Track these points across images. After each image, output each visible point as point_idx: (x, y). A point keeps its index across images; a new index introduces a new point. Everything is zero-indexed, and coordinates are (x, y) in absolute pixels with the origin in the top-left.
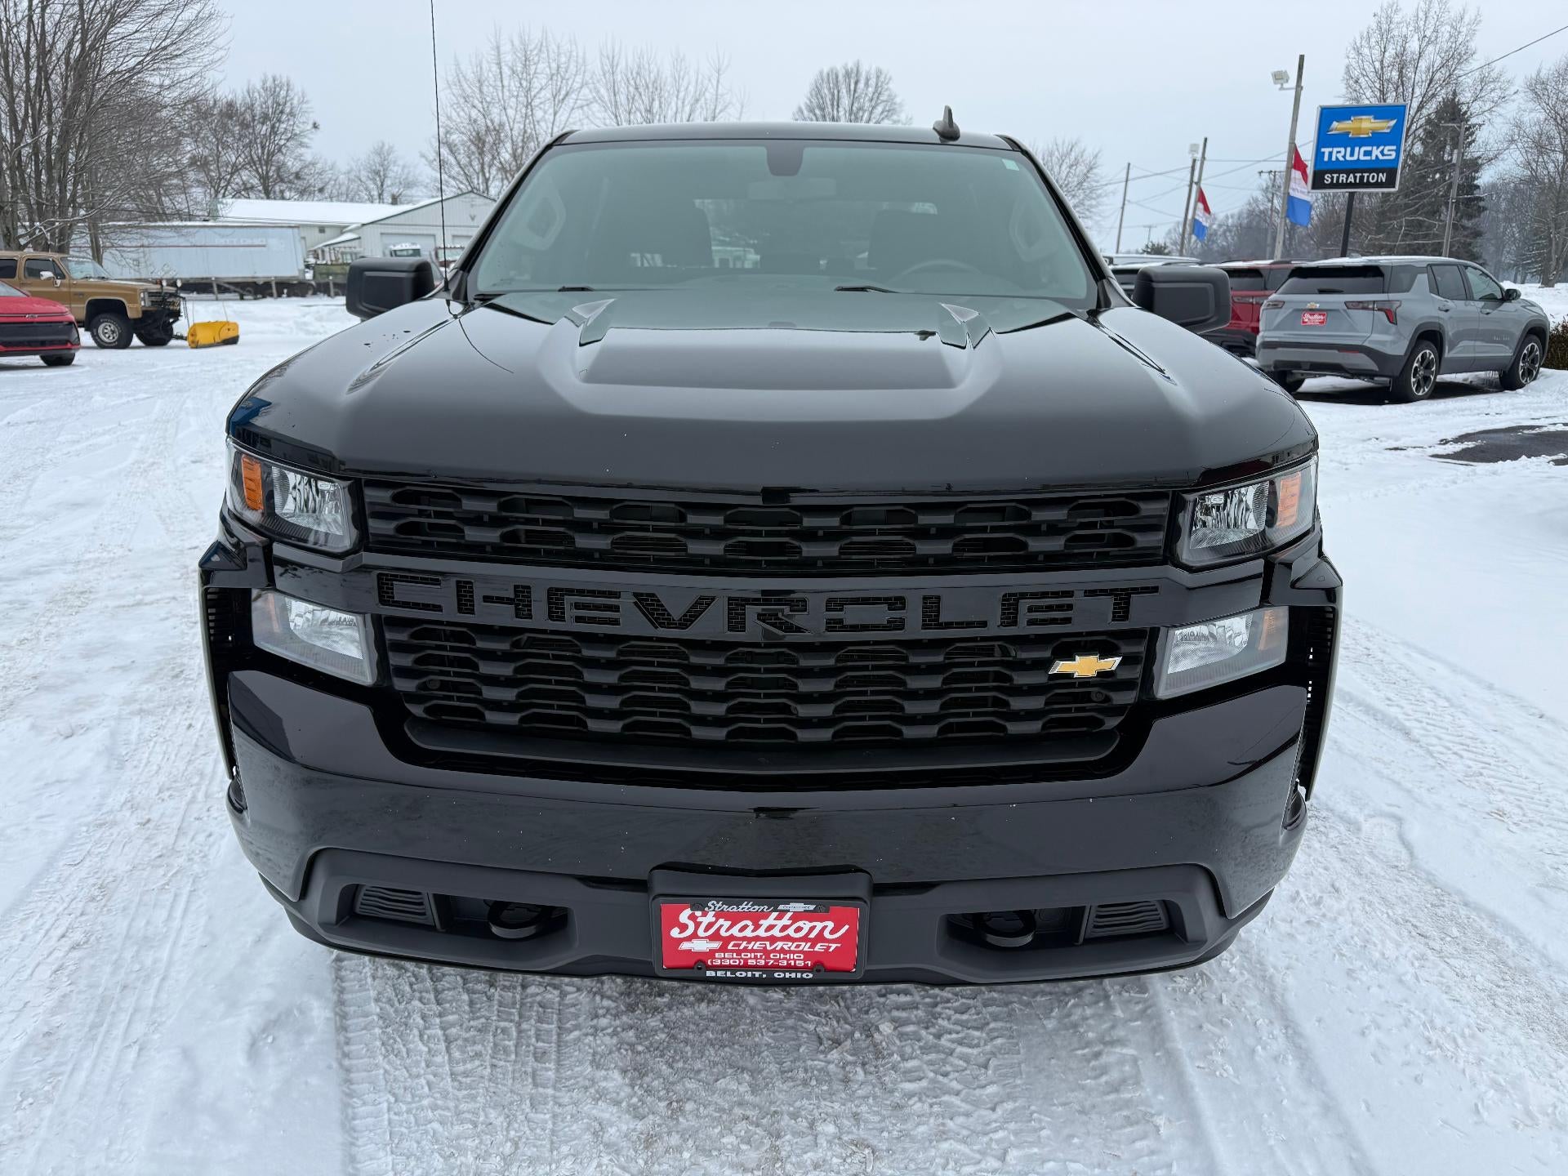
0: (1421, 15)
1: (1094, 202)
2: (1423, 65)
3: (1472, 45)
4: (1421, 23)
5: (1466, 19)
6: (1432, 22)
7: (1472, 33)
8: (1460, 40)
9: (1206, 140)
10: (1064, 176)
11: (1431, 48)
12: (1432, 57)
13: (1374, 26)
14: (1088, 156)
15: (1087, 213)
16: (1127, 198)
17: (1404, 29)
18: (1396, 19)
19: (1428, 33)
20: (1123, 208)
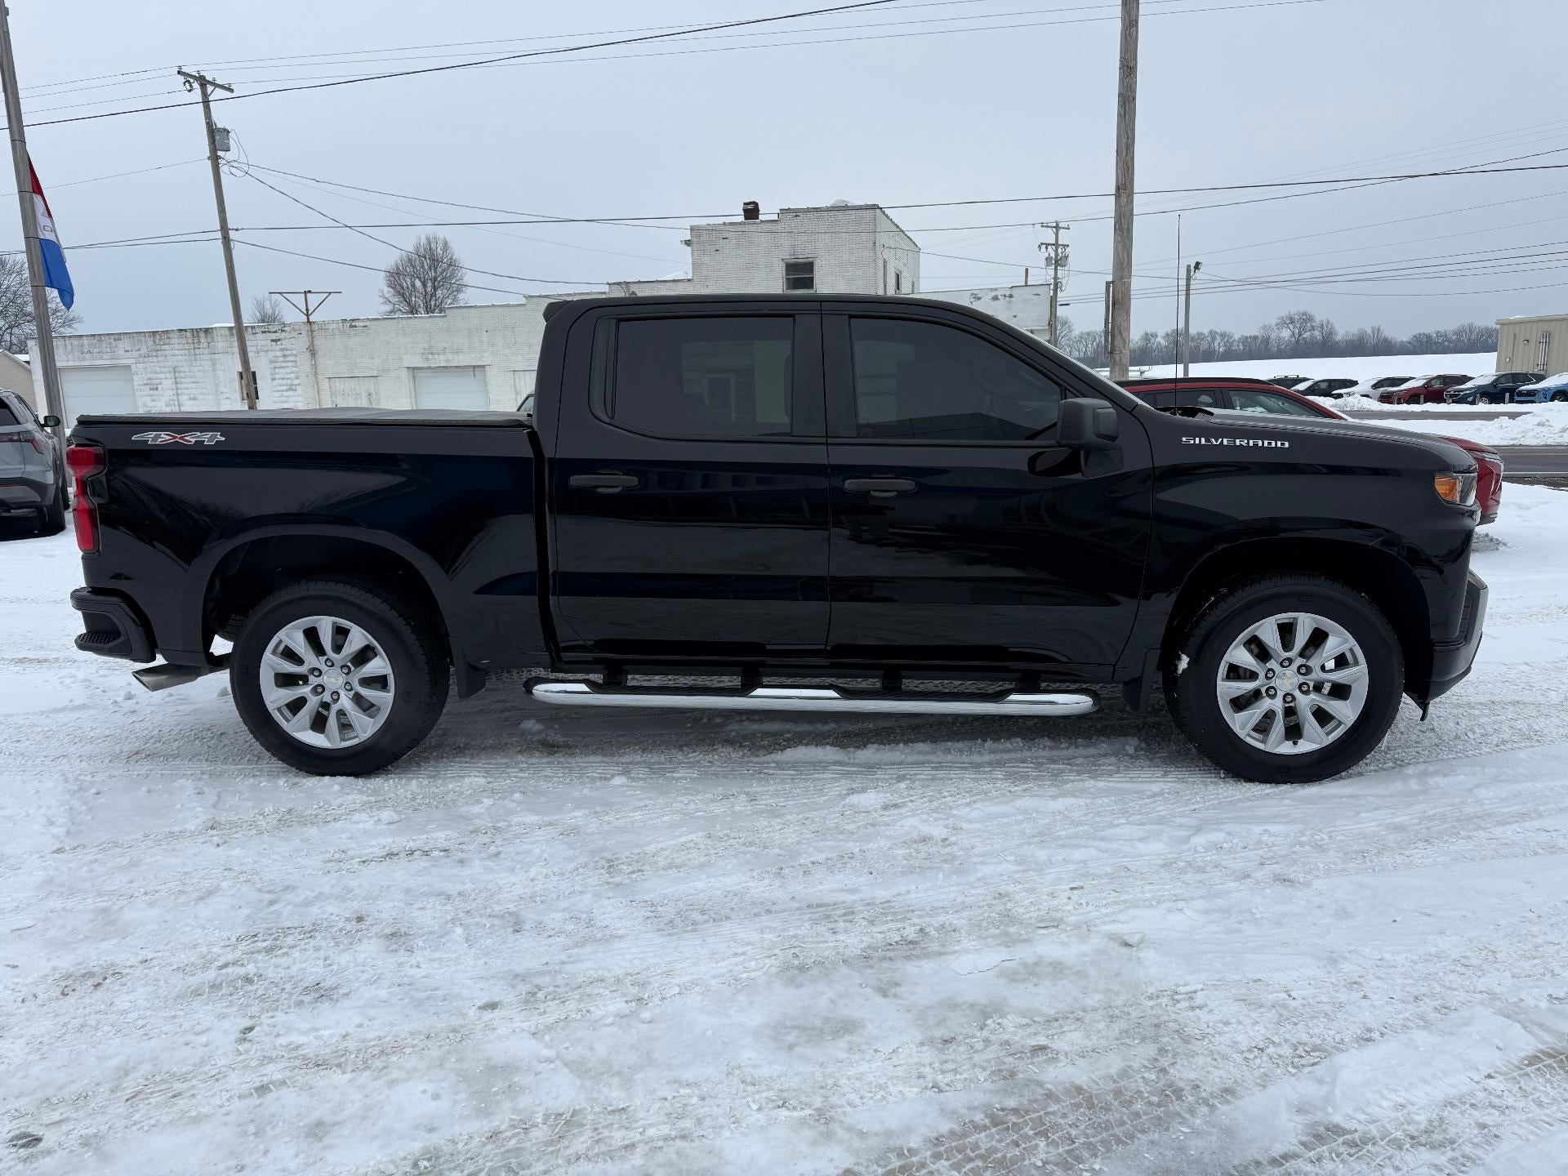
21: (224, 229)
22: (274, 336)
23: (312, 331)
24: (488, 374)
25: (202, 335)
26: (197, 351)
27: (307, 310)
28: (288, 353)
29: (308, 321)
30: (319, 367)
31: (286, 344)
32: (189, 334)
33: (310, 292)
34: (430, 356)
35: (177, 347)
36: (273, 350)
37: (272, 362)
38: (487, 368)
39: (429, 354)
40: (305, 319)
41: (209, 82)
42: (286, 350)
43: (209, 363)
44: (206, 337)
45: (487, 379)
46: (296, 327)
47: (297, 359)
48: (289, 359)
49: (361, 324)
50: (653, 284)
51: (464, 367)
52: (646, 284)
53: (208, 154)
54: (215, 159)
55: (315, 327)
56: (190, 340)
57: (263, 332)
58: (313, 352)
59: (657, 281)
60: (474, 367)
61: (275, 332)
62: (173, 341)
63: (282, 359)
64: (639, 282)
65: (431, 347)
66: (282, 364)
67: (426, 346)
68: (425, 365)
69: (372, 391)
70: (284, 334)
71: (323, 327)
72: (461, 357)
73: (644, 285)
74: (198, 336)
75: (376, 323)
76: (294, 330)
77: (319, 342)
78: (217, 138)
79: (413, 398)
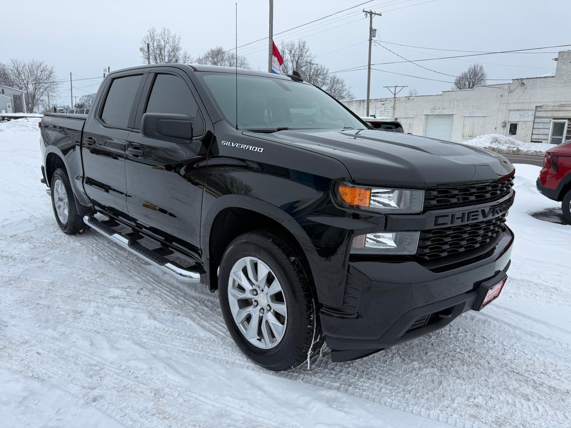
0: (163, 34)
1: (55, 86)
2: (166, 50)
3: (180, 46)
4: (163, 36)
5: (177, 37)
6: (166, 37)
7: (179, 42)
8: (176, 44)
9: (109, 67)
10: (39, 75)
11: (167, 45)
12: (168, 48)
13: (149, 35)
14: (49, 68)
15: (53, 90)
16: (73, 86)
17: (159, 37)
18: (155, 33)
19: (166, 40)
20: (71, 89)
21: (369, 65)
22: (383, 103)
23: (395, 101)
24: (454, 118)
25: (362, 102)
26: (360, 108)
27: (395, 93)
28: (386, 109)
29: (395, 97)
30: (395, 114)
31: (386, 105)
32: (358, 102)
33: (397, 86)
34: (434, 110)
35: (354, 106)
36: (382, 108)
37: (381, 112)
38: (454, 115)
39: (433, 109)
40: (393, 96)
41: (374, 13)
42: (386, 107)
43: (362, 112)
44: (363, 103)
45: (454, 120)
46: (390, 99)
47: (389, 111)
48: (386, 111)
49: (412, 98)
50: (534, 79)
51: (446, 115)
52: (531, 79)
53: (369, 39)
54: (371, 40)
55: (396, 99)
56: (358, 104)
57: (380, 101)
58: (394, 109)
59: (537, 78)
60: (450, 115)
61: (384, 101)
62: (354, 104)
63: (384, 111)
64: (528, 78)
65: (435, 107)
66: (384, 113)
67: (433, 106)
68: (431, 114)
69: (411, 123)
70: (386, 102)
71: (399, 99)
72: (445, 110)
73: (529, 80)
74: (361, 103)
75: (417, 98)
76: (390, 100)
77: (397, 105)
78: (372, 32)
79: (425, 126)
